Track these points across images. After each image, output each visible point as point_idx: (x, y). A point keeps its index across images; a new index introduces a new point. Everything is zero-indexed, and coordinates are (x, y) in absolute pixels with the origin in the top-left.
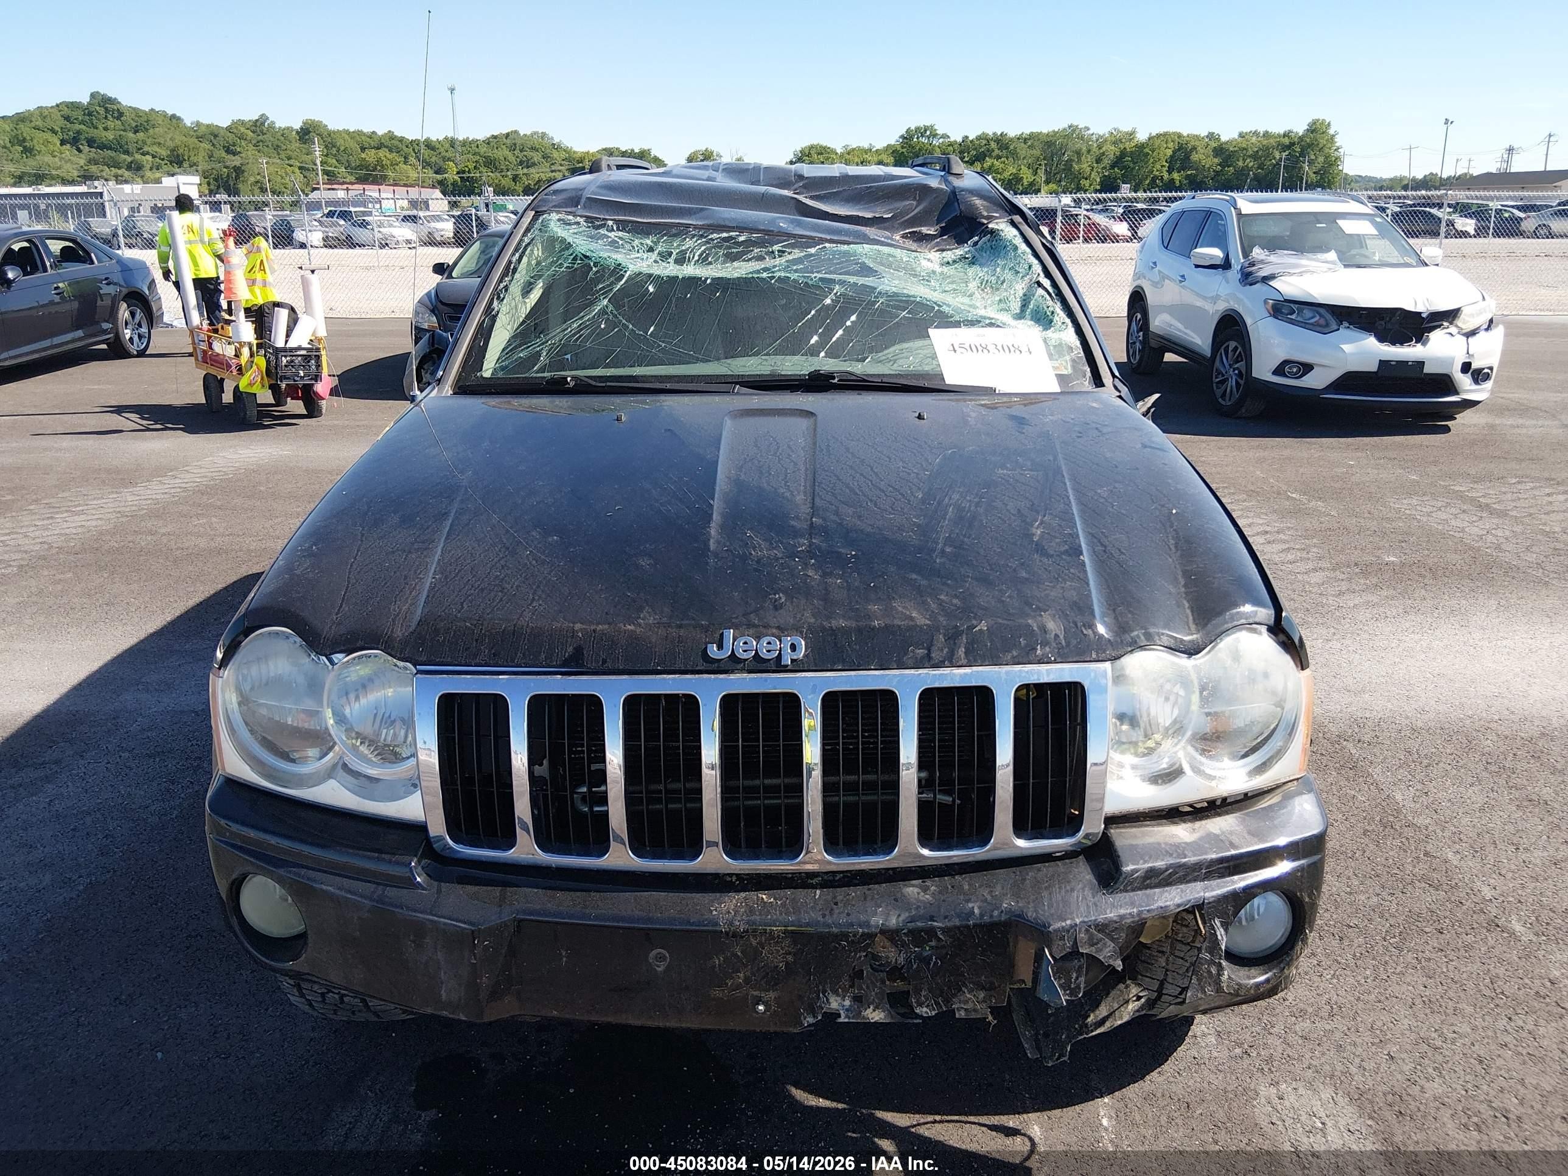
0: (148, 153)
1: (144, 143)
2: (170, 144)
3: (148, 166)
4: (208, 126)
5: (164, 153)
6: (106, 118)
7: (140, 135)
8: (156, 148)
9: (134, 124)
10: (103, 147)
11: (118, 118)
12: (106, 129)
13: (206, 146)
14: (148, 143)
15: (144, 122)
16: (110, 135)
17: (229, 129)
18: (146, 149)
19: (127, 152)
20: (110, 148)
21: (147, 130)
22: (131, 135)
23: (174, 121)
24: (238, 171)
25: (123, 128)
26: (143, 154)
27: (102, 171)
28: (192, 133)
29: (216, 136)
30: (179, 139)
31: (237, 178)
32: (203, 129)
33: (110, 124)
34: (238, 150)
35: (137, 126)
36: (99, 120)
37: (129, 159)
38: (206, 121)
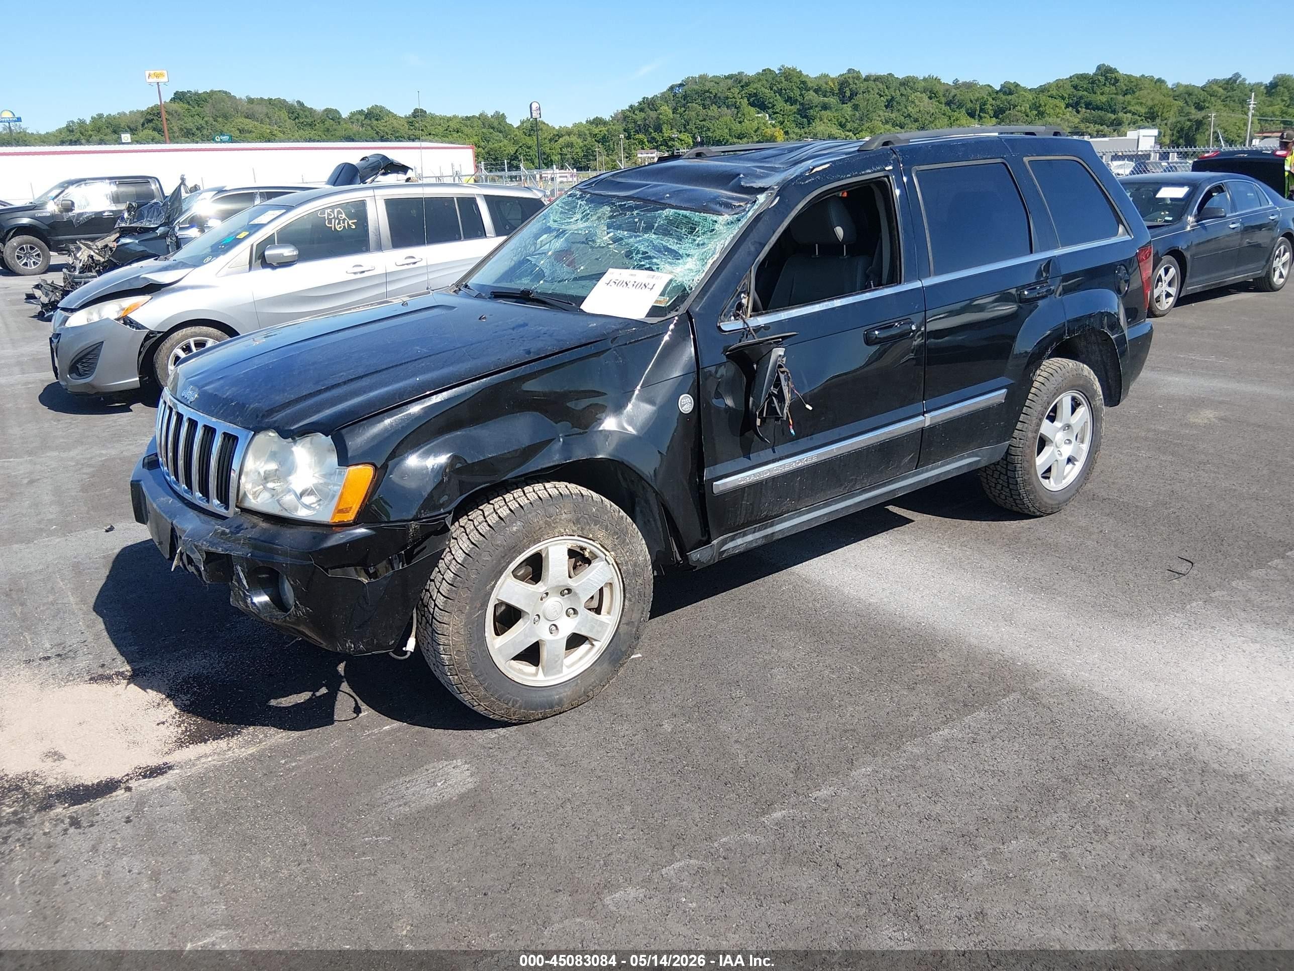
0: (1130, 112)
1: (1129, 103)
2: (1150, 103)
3: (1127, 123)
4: (1187, 86)
5: (1143, 110)
6: (1105, 84)
7: (1129, 97)
8: (1138, 108)
9: (1125, 88)
10: (1097, 108)
11: (1114, 85)
12: (1102, 94)
13: (1181, 103)
14: (1132, 103)
15: (1133, 86)
16: (1104, 99)
17: (1203, 89)
18: (1129, 108)
19: (1114, 112)
20: (1102, 109)
21: (1134, 92)
22: (1120, 97)
23: (1158, 84)
24: (1199, 124)
25: (1115, 92)
26: (1125, 113)
27: (1088, 127)
28: (1171, 93)
29: (1190, 94)
30: (1159, 97)
31: (1197, 129)
32: (1181, 89)
33: (1107, 89)
34: (1207, 105)
35: (1127, 90)
36: (1098, 86)
37: (1113, 117)
38: (1185, 82)
